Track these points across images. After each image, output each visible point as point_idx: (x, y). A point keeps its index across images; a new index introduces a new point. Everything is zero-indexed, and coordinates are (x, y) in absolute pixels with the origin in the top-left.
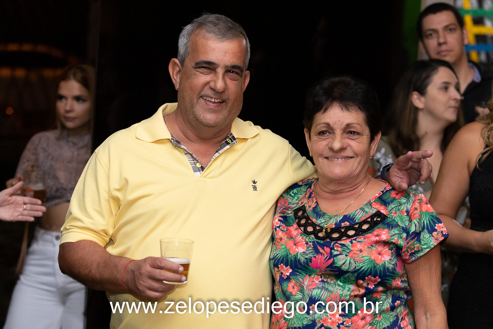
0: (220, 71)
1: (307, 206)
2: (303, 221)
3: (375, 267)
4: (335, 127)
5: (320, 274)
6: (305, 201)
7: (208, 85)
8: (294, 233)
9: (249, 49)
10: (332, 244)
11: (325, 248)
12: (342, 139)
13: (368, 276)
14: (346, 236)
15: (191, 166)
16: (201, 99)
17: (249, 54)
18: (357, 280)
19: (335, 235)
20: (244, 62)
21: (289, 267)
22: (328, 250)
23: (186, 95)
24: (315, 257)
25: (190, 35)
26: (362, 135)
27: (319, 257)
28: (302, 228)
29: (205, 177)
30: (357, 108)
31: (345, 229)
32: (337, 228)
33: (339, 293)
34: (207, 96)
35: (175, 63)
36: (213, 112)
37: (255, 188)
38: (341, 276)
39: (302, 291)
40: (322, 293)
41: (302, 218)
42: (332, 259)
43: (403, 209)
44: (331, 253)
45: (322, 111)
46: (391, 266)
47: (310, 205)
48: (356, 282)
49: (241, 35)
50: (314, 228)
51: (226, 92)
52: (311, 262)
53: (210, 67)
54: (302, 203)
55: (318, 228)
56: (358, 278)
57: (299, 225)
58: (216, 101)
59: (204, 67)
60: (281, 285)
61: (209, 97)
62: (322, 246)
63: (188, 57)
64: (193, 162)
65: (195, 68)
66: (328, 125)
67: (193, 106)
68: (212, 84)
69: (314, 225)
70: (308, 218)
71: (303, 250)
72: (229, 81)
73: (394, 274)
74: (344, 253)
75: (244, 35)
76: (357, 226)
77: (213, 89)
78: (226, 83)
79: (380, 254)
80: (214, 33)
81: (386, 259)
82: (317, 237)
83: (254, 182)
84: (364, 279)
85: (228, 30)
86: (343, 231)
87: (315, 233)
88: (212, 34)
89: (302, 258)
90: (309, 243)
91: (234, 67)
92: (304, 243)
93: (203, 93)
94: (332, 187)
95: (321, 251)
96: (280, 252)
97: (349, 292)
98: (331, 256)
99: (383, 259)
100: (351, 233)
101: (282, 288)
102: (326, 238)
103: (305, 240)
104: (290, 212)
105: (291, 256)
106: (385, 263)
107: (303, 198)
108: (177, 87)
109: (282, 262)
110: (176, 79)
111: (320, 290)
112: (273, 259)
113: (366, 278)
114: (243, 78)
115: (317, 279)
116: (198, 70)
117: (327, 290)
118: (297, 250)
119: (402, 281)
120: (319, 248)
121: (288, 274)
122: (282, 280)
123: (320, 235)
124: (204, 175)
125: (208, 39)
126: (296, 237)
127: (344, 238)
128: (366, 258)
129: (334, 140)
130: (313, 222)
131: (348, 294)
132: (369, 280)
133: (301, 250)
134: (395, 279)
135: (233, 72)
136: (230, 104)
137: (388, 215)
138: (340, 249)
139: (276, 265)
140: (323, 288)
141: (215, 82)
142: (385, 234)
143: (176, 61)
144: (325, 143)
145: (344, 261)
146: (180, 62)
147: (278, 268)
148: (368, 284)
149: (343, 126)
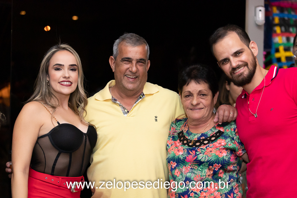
0: (134, 62)
1: (184, 130)
2: (182, 139)
3: (218, 159)
4: (193, 93)
5: (191, 164)
6: (183, 128)
7: (128, 70)
8: (178, 144)
9: (149, 50)
10: (196, 148)
11: (193, 151)
12: (197, 98)
13: (215, 164)
14: (204, 144)
15: (122, 112)
16: (125, 77)
17: (149, 52)
18: (209, 166)
19: (198, 144)
20: (146, 57)
21: (175, 162)
22: (194, 152)
23: (118, 75)
24: (188, 156)
25: (118, 44)
26: (208, 96)
27: (190, 156)
28: (182, 142)
29: (129, 116)
30: (204, 82)
31: (203, 141)
32: (199, 140)
33: (200, 175)
34: (128, 75)
35: (112, 59)
36: (132, 83)
37: (156, 120)
38: (201, 165)
39: (182, 174)
40: (191, 175)
41: (182, 137)
42: (196, 157)
43: (232, 127)
44: (196, 153)
45: (186, 85)
46: (227, 159)
47: (185, 130)
48: (209, 167)
49: (144, 43)
50: (187, 141)
51: (138, 72)
52: (186, 159)
53: (129, 60)
54: (182, 129)
55: (189, 141)
56: (209, 165)
57: (180, 141)
58: (133, 77)
59: (126, 61)
60: (172, 172)
61: (130, 75)
62: (191, 150)
63: (118, 56)
64: (123, 109)
65: (122, 61)
66: (190, 92)
67: (121, 81)
68: (130, 69)
69: (187, 140)
70: (184, 137)
71: (182, 153)
72: (139, 67)
73: (229, 163)
74: (202, 153)
75: (145, 43)
76: (209, 139)
77: (131, 72)
78: (137, 68)
79: (221, 153)
80: (130, 43)
81: (225, 155)
82: (189, 146)
83: (156, 117)
84: (212, 166)
85: (137, 41)
86: (201, 141)
87: (188, 144)
88: (129, 44)
89: (182, 157)
90: (185, 149)
91: (141, 59)
92: (182, 149)
93: (126, 74)
94: (194, 123)
95: (191, 153)
96: (171, 155)
97: (205, 174)
98: (196, 155)
99: (222, 155)
100: (206, 142)
101: (172, 174)
102: (193, 146)
103: (183, 148)
104: (176, 134)
105: (176, 157)
106: (223, 157)
107: (182, 127)
108: (114, 71)
109: (172, 160)
110: (113, 66)
111: (190, 173)
112: (168, 159)
113: (214, 165)
114: (146, 64)
115: (189, 167)
116: (123, 62)
117: (194, 173)
118: (179, 153)
119: (234, 167)
120: (190, 151)
121: (175, 166)
122: (172, 169)
123: (190, 144)
124: (129, 115)
125: (127, 46)
126: (178, 146)
127: (203, 145)
128: (214, 155)
129: (193, 100)
130: (187, 138)
131: (205, 175)
132: (216, 166)
133: (181, 153)
134: (229, 165)
135: (141, 62)
136: (140, 78)
137: (224, 131)
138: (200, 151)
139: (169, 162)
140: (192, 172)
141: (131, 68)
142: (223, 142)
143: (112, 57)
144: (189, 102)
145: (202, 157)
146: (114, 58)
147: (170, 163)
148: (215, 168)
149: (197, 92)
